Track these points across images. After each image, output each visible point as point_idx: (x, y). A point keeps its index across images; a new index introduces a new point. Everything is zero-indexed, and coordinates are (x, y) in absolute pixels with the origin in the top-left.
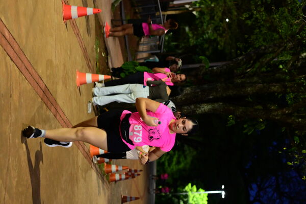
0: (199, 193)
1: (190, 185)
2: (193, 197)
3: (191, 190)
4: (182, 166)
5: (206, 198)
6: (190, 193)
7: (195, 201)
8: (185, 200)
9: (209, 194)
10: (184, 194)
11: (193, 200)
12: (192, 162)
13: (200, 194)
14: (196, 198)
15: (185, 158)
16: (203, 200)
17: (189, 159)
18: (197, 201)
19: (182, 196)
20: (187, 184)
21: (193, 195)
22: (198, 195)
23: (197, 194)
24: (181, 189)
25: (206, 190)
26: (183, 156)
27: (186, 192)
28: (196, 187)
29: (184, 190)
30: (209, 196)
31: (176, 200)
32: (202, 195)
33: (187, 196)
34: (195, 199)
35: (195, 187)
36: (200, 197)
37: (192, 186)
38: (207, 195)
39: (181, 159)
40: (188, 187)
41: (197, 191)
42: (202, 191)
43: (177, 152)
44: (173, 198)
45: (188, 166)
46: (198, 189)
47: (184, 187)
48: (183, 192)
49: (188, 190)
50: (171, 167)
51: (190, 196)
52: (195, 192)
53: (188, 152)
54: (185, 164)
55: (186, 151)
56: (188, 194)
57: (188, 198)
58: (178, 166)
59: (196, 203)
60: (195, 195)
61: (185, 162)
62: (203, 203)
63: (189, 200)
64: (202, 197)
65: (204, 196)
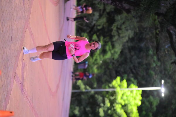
0: (130, 89)
1: (118, 78)
2: (123, 95)
3: (120, 86)
4: (108, 56)
5: (140, 97)
6: (118, 90)
7: (124, 101)
8: (112, 98)
10: (111, 90)
11: (122, 98)
12: (122, 52)
13: (132, 92)
14: (127, 96)
15: (113, 46)
16: (135, 99)
18: (127, 100)
21: (122, 92)
22: (129, 92)
23: (127, 91)
25: (140, 85)
26: (110, 43)
27: (113, 87)
28: (127, 82)
29: (111, 85)
30: (144, 94)
31: (100, 98)
32: (135, 92)
33: (114, 93)
34: (125, 97)
35: (125, 81)
37: (122, 80)
38: (141, 92)
39: (107, 48)
40: (116, 82)
41: (128, 87)
43: (102, 38)
44: (96, 96)
45: (116, 56)
47: (110, 82)
48: (109, 87)
49: (116, 85)
50: (94, 58)
51: (118, 93)
52: (125, 88)
53: (116, 37)
54: (112, 55)
55: (114, 36)
56: (115, 90)
57: (116, 96)
58: (103, 56)
59: (126, 102)
60: (125, 93)
61: (112, 52)
62: (135, 103)
63: (117, 98)
64: (134, 95)
65: (136, 94)
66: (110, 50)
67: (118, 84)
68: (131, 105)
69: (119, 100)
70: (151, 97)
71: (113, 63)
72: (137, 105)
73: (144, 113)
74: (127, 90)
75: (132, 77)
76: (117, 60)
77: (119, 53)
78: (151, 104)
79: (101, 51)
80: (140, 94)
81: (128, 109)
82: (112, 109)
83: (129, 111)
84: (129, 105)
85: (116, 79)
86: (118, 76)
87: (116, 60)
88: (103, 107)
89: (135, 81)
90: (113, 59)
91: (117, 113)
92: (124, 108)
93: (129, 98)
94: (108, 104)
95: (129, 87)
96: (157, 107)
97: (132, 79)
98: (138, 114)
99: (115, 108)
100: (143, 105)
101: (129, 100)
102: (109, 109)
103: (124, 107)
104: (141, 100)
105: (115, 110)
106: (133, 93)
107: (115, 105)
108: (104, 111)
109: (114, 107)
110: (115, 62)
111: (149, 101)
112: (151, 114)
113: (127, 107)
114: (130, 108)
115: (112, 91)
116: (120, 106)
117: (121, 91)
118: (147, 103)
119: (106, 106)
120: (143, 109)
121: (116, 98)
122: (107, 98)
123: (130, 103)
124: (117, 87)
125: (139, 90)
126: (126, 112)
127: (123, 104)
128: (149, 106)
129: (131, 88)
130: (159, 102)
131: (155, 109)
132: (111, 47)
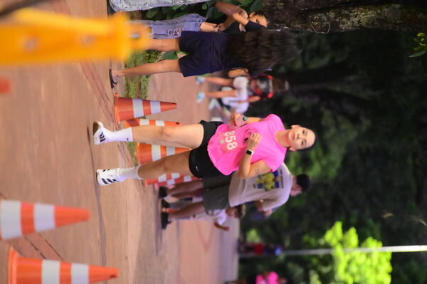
0: (365, 250)
1: (338, 226)
2: (349, 262)
3: (342, 242)
4: (316, 170)
5: (387, 267)
6: (338, 252)
7: (353, 275)
8: (325, 270)
9: (394, 255)
10: (321, 252)
11: (347, 270)
12: (346, 161)
13: (369, 255)
14: (359, 266)
16: (377, 271)
17: (337, 153)
18: (360, 273)
19: (315, 261)
20: (331, 225)
21: (348, 257)
22: (364, 257)
23: (359, 255)
24: (313, 241)
25: (387, 242)
27: (327, 246)
28: (358, 232)
29: (322, 242)
30: (396, 259)
31: (299, 271)
32: (375, 256)
33: (329, 260)
34: (354, 269)
35: (353, 231)
36: (369, 262)
37: (345, 229)
38: (389, 256)
40: (334, 234)
41: (360, 245)
42: (373, 245)
44: (290, 265)
45: (333, 172)
46: (362, 240)
47: (322, 233)
48: (318, 247)
49: (334, 242)
51: (338, 259)
52: (354, 248)
54: (324, 168)
55: (327, 128)
56: (332, 252)
57: (333, 265)
59: (358, 279)
61: (324, 162)
64: (375, 262)
65: (380, 261)
66: (318, 158)
67: (337, 238)
69: (341, 274)
74: (359, 251)
75: (370, 216)
76: (336, 180)
77: (338, 164)
79: (298, 161)
80: (387, 260)
85: (333, 228)
86: (339, 220)
90: (326, 177)
93: (363, 268)
95: (363, 245)
97: (370, 222)
101: (363, 273)
104: (389, 274)
111: (408, 272)
115: (325, 255)
117: (345, 254)
121: (335, 270)
122: (315, 270)
123: (365, 281)
124: (335, 246)
125: (384, 253)
127: (351, 283)
129: (366, 247)
132: (320, 152)
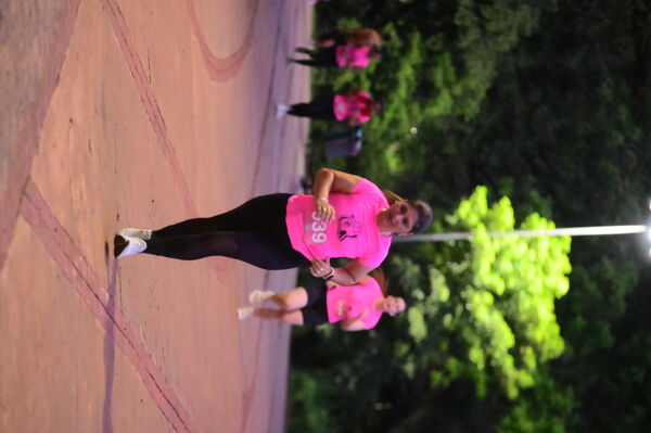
0: (526, 234)
1: (481, 193)
2: (498, 256)
3: (486, 221)
4: (441, 106)
5: (563, 265)
6: (480, 236)
7: (505, 278)
8: (457, 268)
9: (576, 240)
10: (451, 238)
11: (494, 268)
12: (492, 93)
13: (532, 243)
14: (514, 261)
15: (461, 69)
16: (545, 270)
17: (480, 77)
18: (517, 274)
20: (469, 192)
21: (497, 246)
22: (524, 246)
23: (514, 241)
25: (562, 221)
26: (447, 58)
27: (462, 227)
28: (514, 205)
29: (452, 220)
30: (581, 252)
31: (413, 270)
32: (544, 245)
33: (463, 251)
34: (506, 266)
35: (505, 203)
36: (532, 253)
37: (493, 199)
38: (567, 246)
39: (438, 76)
40: (473, 207)
41: (517, 226)
42: (540, 226)
43: (416, 38)
45: (473, 108)
46: (520, 221)
47: (451, 207)
48: (447, 227)
49: (473, 220)
50: (389, 115)
51: (482, 248)
52: (508, 230)
53: (474, 34)
54: (457, 101)
55: (465, 30)
56: (470, 238)
57: (471, 260)
58: (423, 107)
59: (512, 283)
60: (508, 247)
61: (458, 90)
62: (545, 287)
63: (478, 269)
64: (544, 255)
65: (550, 251)
66: (448, 84)
67: (479, 214)
68: (530, 294)
69: (484, 275)
70: (607, 263)
71: (461, 135)
72: (554, 292)
73: (580, 322)
74: (516, 235)
75: (535, 186)
76: (477, 124)
77: (482, 95)
78: (607, 287)
79: (413, 89)
80: (563, 252)
81: (517, 311)
82: (459, 309)
83: (523, 318)
84: (522, 295)
85: (473, 197)
86: (482, 184)
87: (470, 124)
88: (424, 301)
89: (546, 204)
90: (461, 118)
91: (478, 325)
92: (505, 304)
93: (522, 268)
94: (442, 292)
95: (523, 225)
96: (628, 298)
97: (535, 194)
98: (556, 329)
99: (469, 306)
100: (577, 293)
101: (522, 274)
102: (445, 309)
103: (504, 300)
104: (566, 275)
105: (467, 314)
106: (537, 250)
107: (468, 293)
108: (426, 317)
109: (464, 302)
110: (469, 131)
111: (597, 278)
112: (606, 328)
113: (517, 302)
114: (525, 303)
115: (457, 242)
116: (489, 298)
117: (492, 240)
118: (592, 287)
119: (433, 297)
120: (577, 308)
121: (474, 267)
122: (438, 268)
123: (525, 288)
124: (475, 227)
125: (559, 237)
126: (511, 322)
127: (500, 290)
128: (600, 296)
129: (529, 228)
130: (636, 280)
131: (622, 306)
132: (451, 70)
